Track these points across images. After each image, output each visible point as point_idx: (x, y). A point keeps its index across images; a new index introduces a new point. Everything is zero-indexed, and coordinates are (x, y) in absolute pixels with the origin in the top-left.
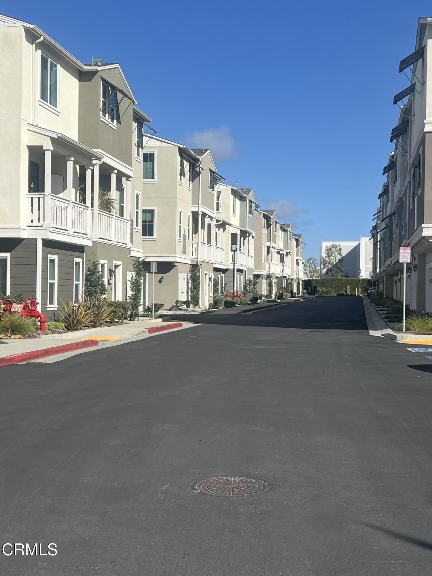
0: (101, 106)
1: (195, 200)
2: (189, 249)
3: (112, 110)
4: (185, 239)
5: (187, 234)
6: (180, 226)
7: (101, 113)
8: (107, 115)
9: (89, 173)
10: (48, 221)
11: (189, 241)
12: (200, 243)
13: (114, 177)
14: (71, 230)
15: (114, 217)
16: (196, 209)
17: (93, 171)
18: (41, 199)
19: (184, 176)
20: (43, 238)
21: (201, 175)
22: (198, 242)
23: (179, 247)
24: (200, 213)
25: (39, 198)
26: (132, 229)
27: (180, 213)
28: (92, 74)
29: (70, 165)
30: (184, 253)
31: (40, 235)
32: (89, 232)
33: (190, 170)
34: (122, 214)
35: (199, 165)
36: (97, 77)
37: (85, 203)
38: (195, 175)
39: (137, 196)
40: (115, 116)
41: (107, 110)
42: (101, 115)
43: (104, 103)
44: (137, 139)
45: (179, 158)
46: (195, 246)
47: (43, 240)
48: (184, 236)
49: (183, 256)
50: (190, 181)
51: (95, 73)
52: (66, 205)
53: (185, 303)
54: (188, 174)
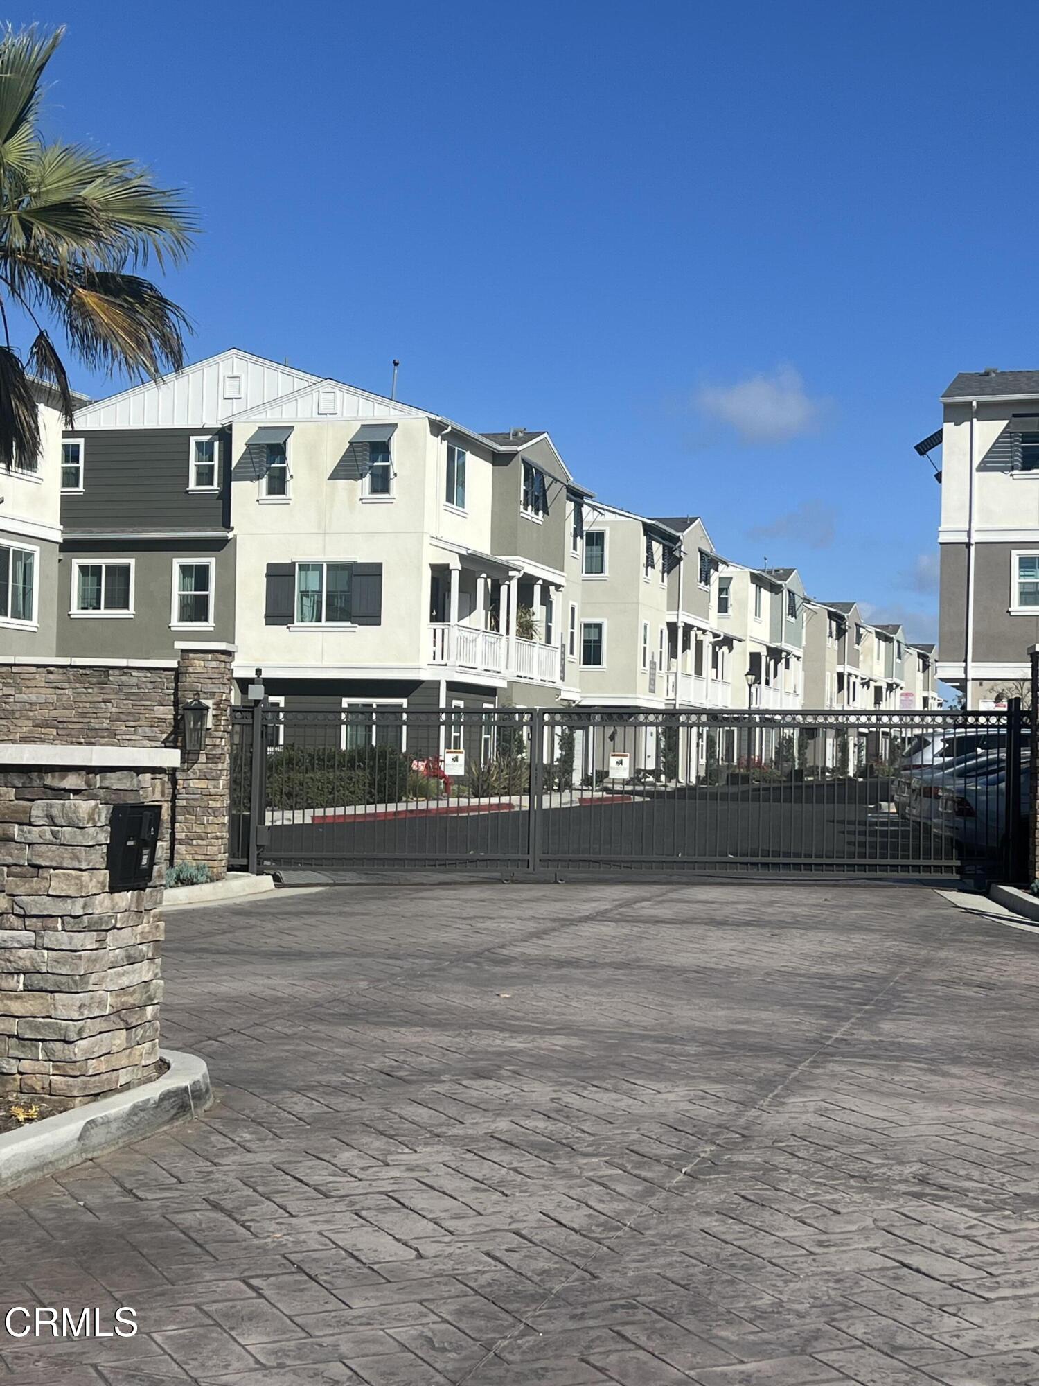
0: (522, 499)
1: (673, 604)
2: (661, 685)
3: (537, 498)
4: (653, 668)
5: (657, 660)
6: (645, 648)
7: (522, 507)
8: (530, 508)
9: (504, 589)
10: (453, 658)
11: (661, 673)
12: (679, 675)
13: (537, 590)
14: (481, 667)
15: (537, 645)
16: (673, 619)
17: (509, 586)
18: (446, 631)
19: (653, 567)
20: (449, 679)
21: (682, 563)
22: (676, 674)
23: (643, 681)
24: (681, 625)
25: (443, 630)
26: (563, 659)
27: (645, 627)
28: (511, 456)
29: (480, 583)
30: (652, 691)
31: (443, 676)
32: (503, 669)
33: (663, 555)
34: (548, 641)
35: (680, 547)
36: (518, 459)
37: (498, 631)
38: (672, 561)
39: (573, 609)
40: (541, 505)
41: (530, 500)
42: (522, 510)
43: (526, 492)
44: (573, 526)
45: (644, 539)
46: (672, 679)
47: (447, 682)
48: (653, 663)
49: (651, 696)
50: (663, 573)
51: (513, 455)
52: (475, 636)
53: (651, 772)
54: (661, 561)
